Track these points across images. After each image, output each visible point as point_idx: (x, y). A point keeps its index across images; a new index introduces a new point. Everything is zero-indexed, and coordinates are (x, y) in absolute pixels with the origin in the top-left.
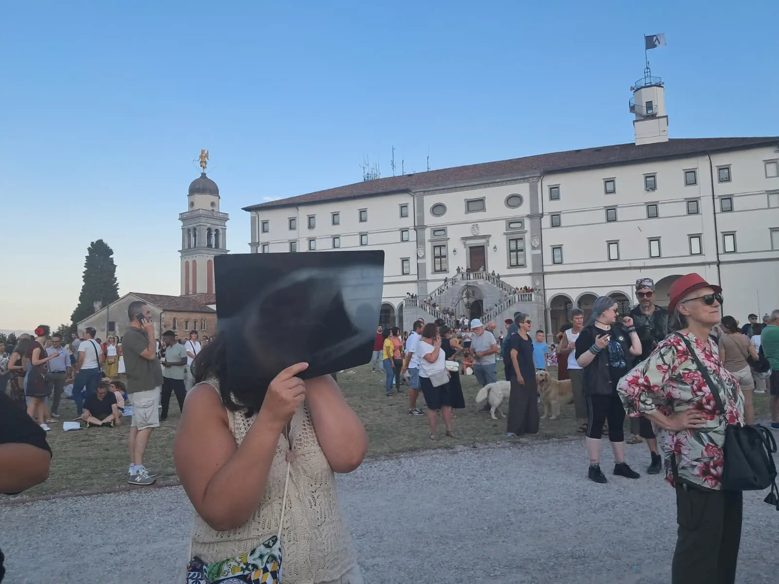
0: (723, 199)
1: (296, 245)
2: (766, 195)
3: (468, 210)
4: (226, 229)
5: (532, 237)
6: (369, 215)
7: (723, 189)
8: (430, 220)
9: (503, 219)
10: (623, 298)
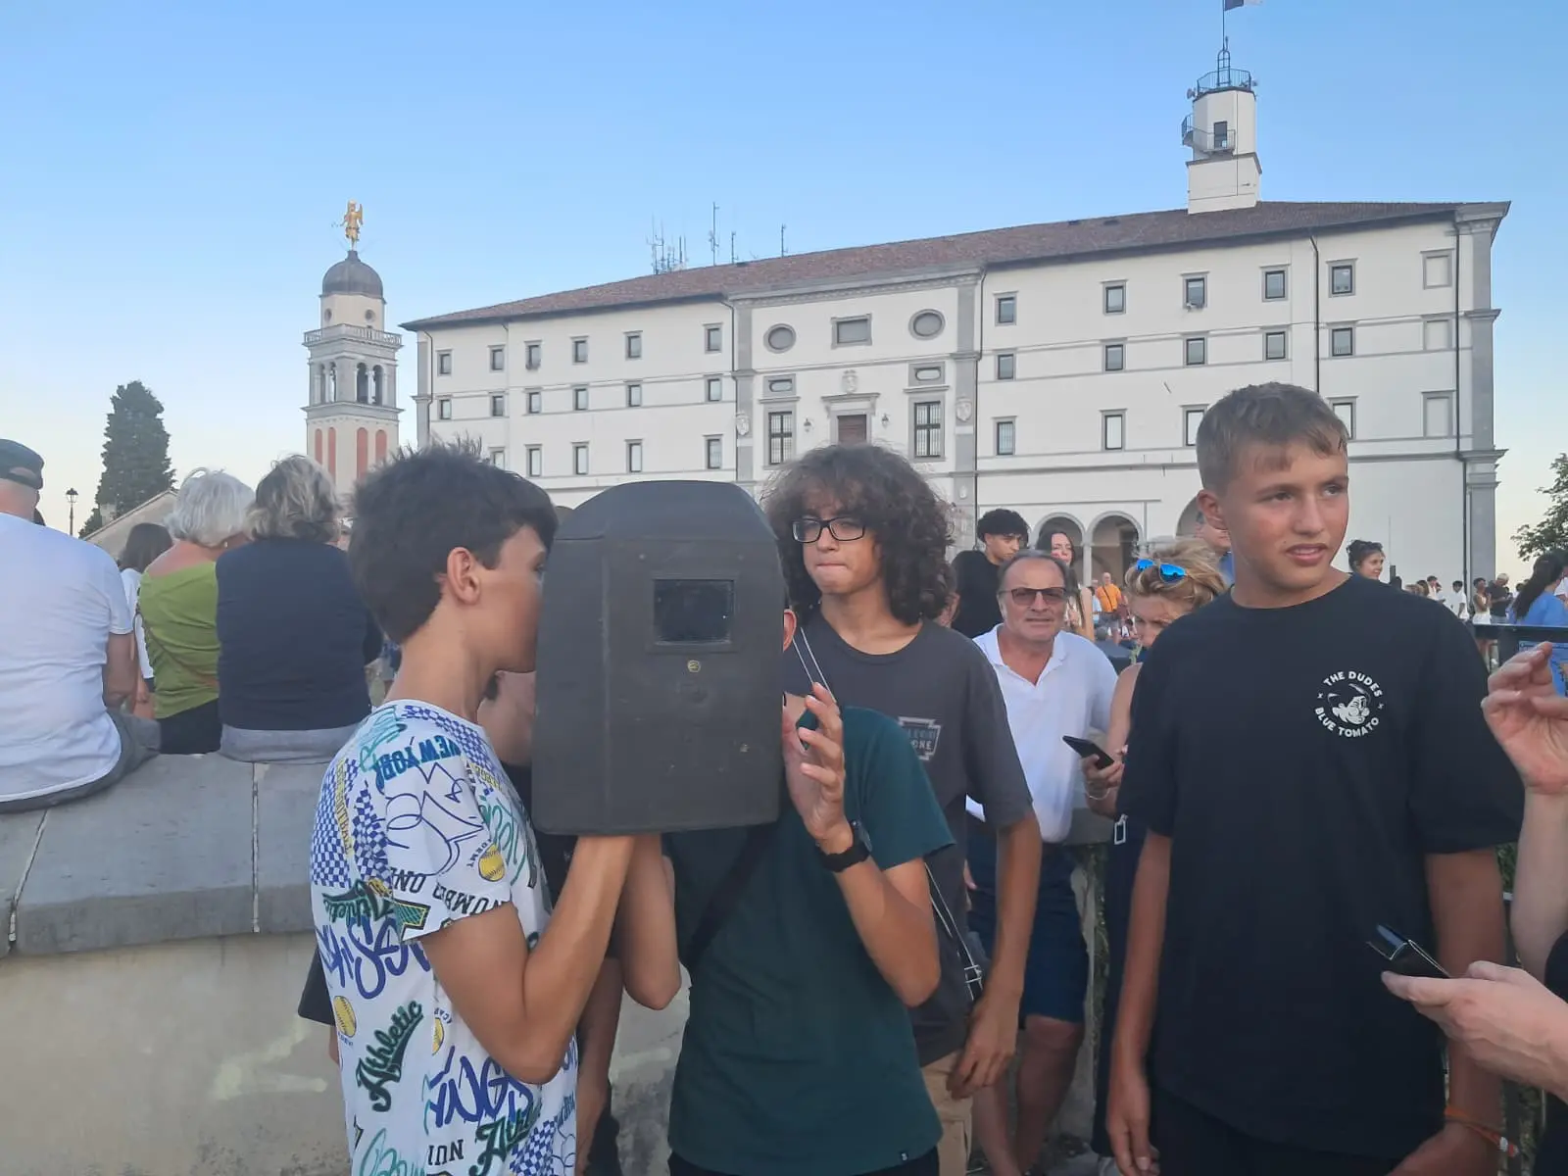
0: (1337, 330)
1: (502, 402)
2: (1422, 323)
3: (838, 341)
4: (396, 366)
5: (957, 399)
6: (646, 344)
7: (1337, 310)
8: (765, 360)
9: (905, 361)
10: (1125, 527)
